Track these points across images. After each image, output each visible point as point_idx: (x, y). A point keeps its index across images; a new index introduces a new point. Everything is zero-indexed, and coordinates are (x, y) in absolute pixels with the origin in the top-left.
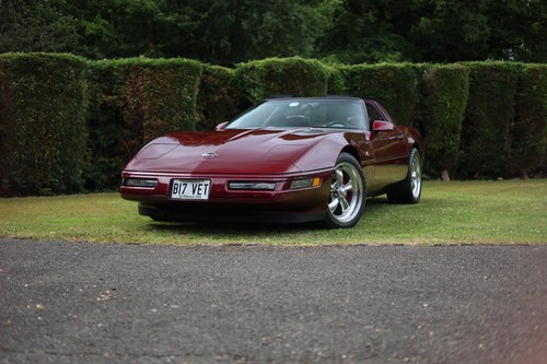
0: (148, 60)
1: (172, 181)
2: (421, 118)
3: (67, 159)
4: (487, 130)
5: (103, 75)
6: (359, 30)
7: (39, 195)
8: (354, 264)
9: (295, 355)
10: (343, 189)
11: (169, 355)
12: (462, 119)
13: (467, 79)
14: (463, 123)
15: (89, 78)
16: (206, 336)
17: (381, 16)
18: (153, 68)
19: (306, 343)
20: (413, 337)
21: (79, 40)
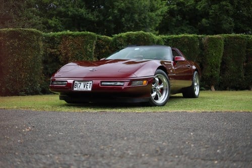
0: (71, 32)
1: (74, 82)
2: (201, 61)
3: (32, 78)
4: (233, 67)
5: (50, 40)
6: (173, 24)
7: (19, 95)
8: (159, 118)
9: (117, 154)
10: (159, 87)
11: (49, 154)
12: (220, 61)
13: (223, 42)
14: (221, 64)
15: (43, 41)
16: (73, 146)
17: (184, 18)
18: (73, 36)
19: (125, 149)
20: (182, 147)
21: (43, 27)
